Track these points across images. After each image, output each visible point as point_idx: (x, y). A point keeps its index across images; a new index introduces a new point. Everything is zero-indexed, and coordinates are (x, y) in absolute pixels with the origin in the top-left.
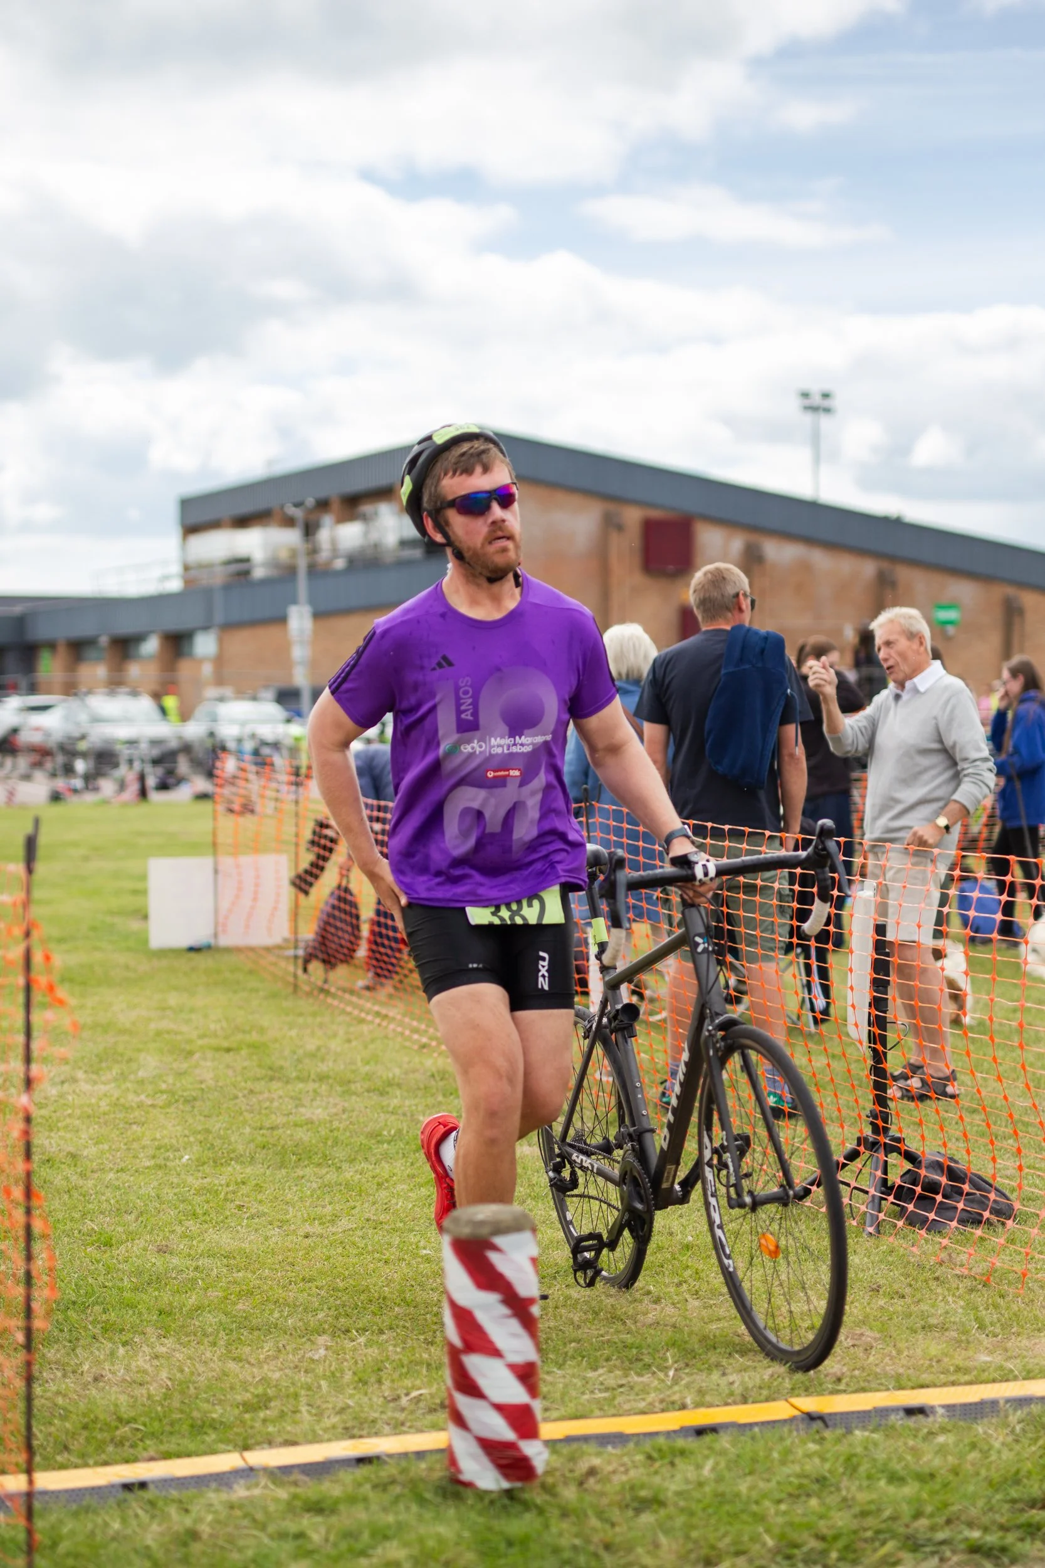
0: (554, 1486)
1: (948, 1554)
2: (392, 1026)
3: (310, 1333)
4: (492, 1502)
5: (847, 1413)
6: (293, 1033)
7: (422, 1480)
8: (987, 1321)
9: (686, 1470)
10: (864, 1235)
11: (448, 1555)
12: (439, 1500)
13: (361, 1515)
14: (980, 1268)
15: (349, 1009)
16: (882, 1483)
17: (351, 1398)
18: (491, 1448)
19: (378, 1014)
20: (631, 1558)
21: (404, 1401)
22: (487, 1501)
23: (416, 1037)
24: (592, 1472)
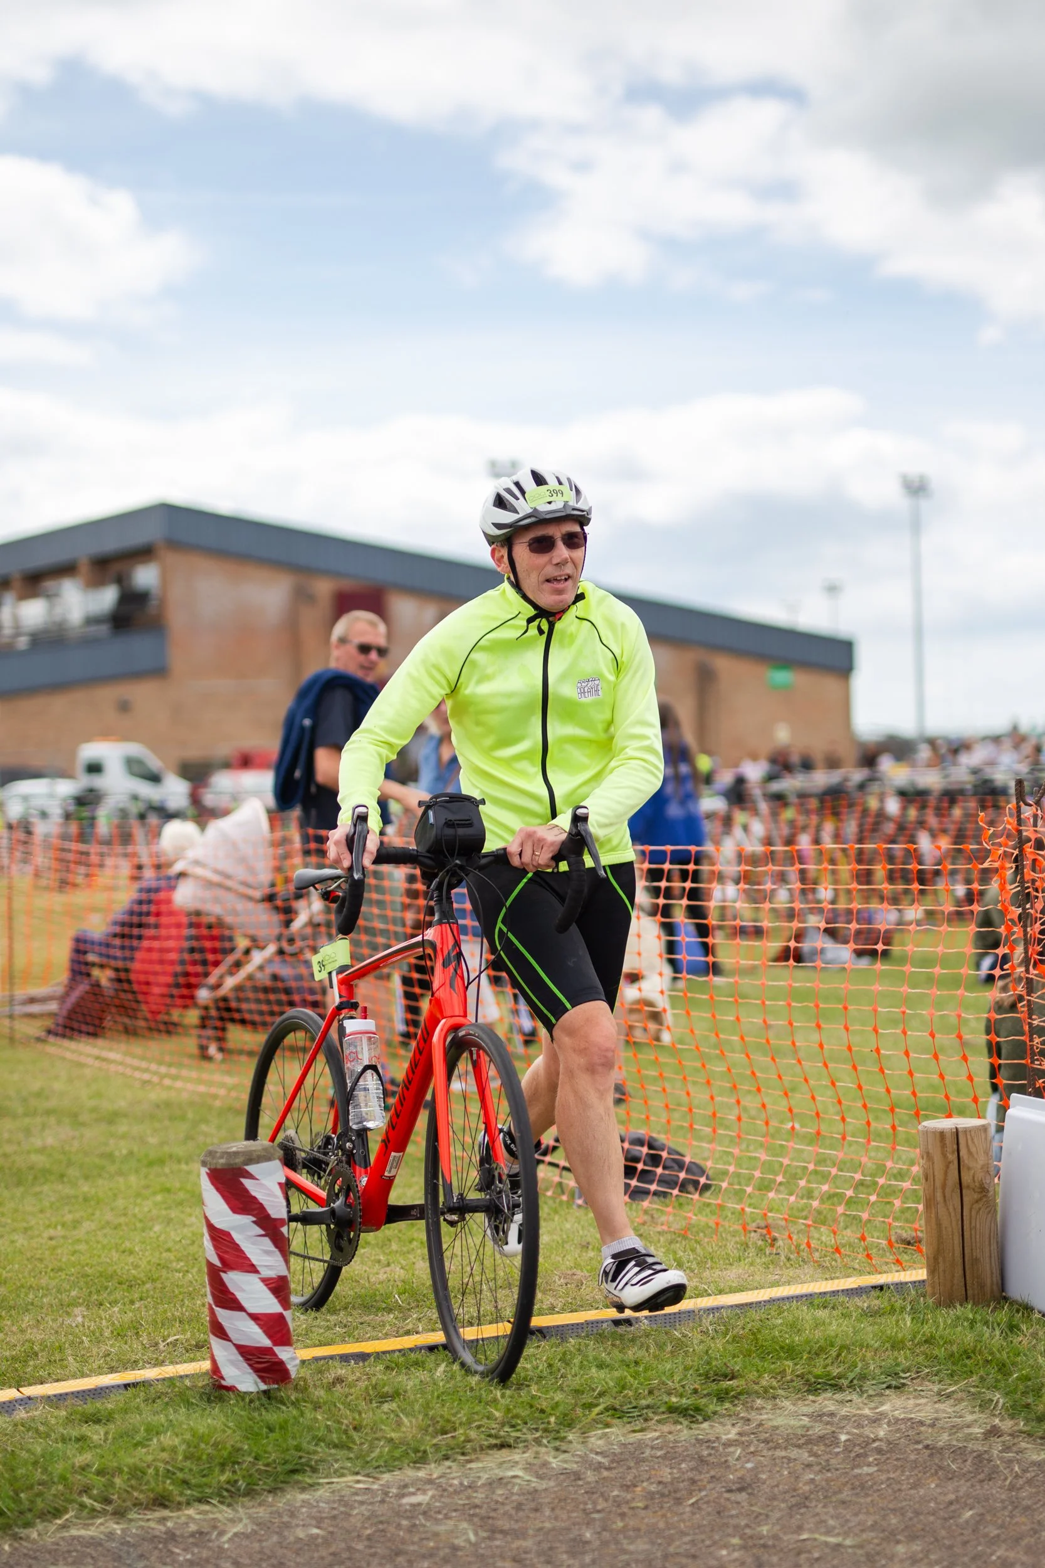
0: (306, 1389)
1: (651, 1415)
2: (112, 1067)
3: (66, 1307)
4: (251, 1401)
5: (563, 1326)
6: (16, 1077)
7: (188, 1388)
8: (684, 1260)
9: (422, 1375)
10: (575, 1207)
11: (218, 1437)
12: (204, 1404)
13: (135, 1419)
14: (678, 1225)
15: (68, 1055)
16: (594, 1370)
17: (113, 1347)
18: (248, 1353)
19: (97, 1058)
20: (379, 1434)
21: (161, 1346)
22: (247, 1400)
23: (137, 1074)
24: (339, 1380)
